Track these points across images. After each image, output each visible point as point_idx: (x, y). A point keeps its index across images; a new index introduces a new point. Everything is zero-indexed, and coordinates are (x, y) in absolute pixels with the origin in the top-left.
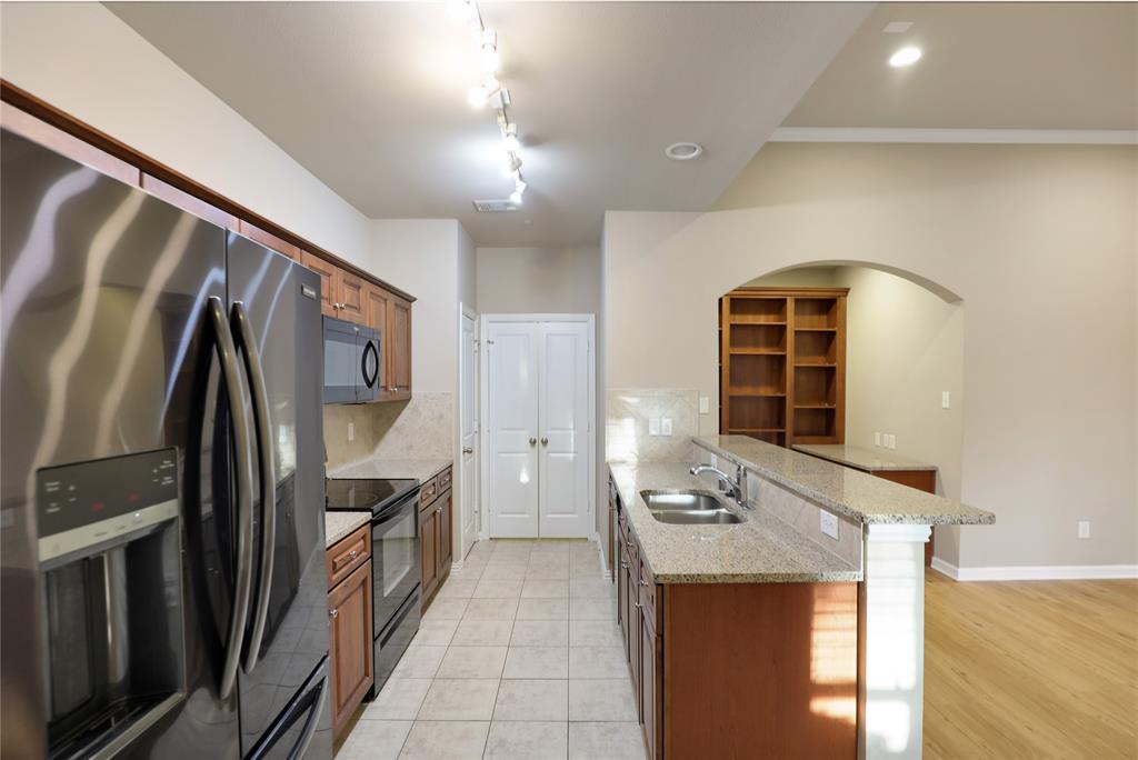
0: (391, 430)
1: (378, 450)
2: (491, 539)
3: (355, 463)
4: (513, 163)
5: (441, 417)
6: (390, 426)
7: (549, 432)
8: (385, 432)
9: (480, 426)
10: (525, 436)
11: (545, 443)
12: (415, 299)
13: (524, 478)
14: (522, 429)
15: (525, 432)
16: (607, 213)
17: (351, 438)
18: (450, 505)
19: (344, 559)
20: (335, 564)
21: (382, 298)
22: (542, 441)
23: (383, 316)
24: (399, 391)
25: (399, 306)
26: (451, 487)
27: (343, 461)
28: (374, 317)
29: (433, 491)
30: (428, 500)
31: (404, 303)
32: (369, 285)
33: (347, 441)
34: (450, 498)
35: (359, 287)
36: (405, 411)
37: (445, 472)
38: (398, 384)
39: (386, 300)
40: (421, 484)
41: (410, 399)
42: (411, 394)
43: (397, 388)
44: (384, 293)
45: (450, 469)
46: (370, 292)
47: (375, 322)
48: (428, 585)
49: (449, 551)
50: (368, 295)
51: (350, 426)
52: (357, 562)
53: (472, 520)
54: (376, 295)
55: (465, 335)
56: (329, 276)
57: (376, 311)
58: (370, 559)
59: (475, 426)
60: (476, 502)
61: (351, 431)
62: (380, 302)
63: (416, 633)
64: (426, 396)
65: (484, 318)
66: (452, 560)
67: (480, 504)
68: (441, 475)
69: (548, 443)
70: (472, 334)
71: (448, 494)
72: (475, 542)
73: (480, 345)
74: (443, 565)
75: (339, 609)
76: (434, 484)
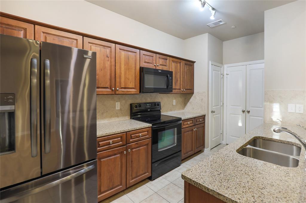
0: (188, 103)
1: (185, 109)
2: (227, 144)
3: (176, 112)
4: (202, 4)
5: (202, 99)
6: (188, 102)
7: (250, 108)
8: (187, 103)
9: (223, 104)
10: (240, 109)
11: (249, 112)
12: (195, 62)
13: (240, 124)
14: (239, 106)
16: (265, 11)
17: (174, 104)
18: (203, 129)
19: (136, 136)
20: (132, 136)
21: (178, 62)
22: (247, 112)
23: (179, 67)
24: (186, 91)
25: (187, 64)
26: (204, 123)
27: (171, 110)
28: (174, 68)
29: (192, 123)
30: (188, 125)
31: (190, 64)
32: (171, 59)
33: (173, 105)
34: (203, 126)
35: (167, 59)
36: (192, 97)
37: (200, 118)
38: (186, 88)
39: (180, 63)
40: (182, 119)
41: (193, 93)
42: (194, 92)
43: (186, 89)
44: (179, 61)
45: (203, 117)
46: (172, 61)
47: (174, 69)
48: (187, 153)
49: (202, 144)
50: (171, 62)
51: (174, 100)
52: (143, 138)
53: (218, 136)
54: (175, 61)
55: (214, 72)
56: (153, 56)
57: (175, 66)
58: (151, 138)
59: (222, 104)
60: (221, 130)
61: (174, 102)
62: (177, 63)
63: (178, 166)
64: (198, 92)
65: (225, 66)
66: (204, 147)
67: (223, 131)
68: (197, 118)
69: (250, 112)
70: (220, 72)
71: (202, 125)
72: (220, 144)
73: (224, 75)
74: (197, 148)
75: (133, 150)
76: (192, 120)
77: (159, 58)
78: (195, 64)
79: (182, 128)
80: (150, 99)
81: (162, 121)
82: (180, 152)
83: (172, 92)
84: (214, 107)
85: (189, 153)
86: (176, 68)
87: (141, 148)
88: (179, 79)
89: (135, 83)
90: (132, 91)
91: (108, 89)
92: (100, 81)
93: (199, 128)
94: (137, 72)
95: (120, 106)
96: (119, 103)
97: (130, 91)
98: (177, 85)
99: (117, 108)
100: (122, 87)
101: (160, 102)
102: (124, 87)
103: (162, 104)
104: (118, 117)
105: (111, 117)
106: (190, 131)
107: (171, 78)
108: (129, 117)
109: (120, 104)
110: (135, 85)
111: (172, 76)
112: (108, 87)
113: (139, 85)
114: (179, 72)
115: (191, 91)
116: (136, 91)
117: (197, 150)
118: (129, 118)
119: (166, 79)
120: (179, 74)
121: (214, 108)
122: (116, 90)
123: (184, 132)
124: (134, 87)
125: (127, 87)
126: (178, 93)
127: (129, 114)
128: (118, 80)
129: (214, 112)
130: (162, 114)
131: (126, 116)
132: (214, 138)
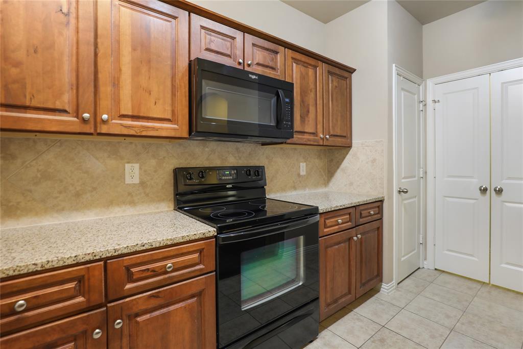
0: (339, 171)
1: (331, 184)
2: (436, 269)
3: (307, 191)
5: (374, 161)
6: (338, 168)
7: (504, 181)
8: (335, 171)
9: (426, 173)
10: (476, 184)
11: (499, 192)
12: (355, 70)
14: (472, 177)
15: (475, 180)
17: (303, 173)
18: (378, 235)
19: (153, 270)
20: (132, 273)
21: (310, 65)
22: (495, 190)
23: (312, 78)
24: (333, 139)
25: (335, 74)
26: (381, 219)
27: (295, 188)
28: (299, 77)
29: (350, 221)
30: (337, 227)
31: (342, 72)
32: (289, 53)
33: (299, 175)
34: (378, 228)
35: (277, 53)
36: (348, 157)
37: (369, 206)
38: (332, 133)
39: (315, 67)
40: (321, 211)
41: (350, 147)
42: (351, 143)
43: (331, 136)
44: (312, 61)
45: (378, 204)
46: (293, 58)
47: (299, 81)
48: (335, 301)
49: (376, 274)
50: (289, 61)
51: (301, 164)
52: (183, 274)
53: (415, 250)
54: (301, 61)
55: (403, 93)
56: (233, 38)
57: (301, 73)
58: (214, 273)
59: (421, 173)
60: (421, 236)
61: (303, 168)
62: (307, 67)
63: (311, 342)
64: (362, 144)
65: (430, 83)
66: (381, 281)
67: (425, 238)
68: (362, 208)
69: (503, 193)
70: (416, 96)
71: (375, 225)
72: (419, 268)
73: (425, 105)
74: (364, 285)
75: (139, 319)
76: (350, 214)
77: (254, 45)
78: (353, 75)
79: (321, 235)
80: (235, 157)
81: (269, 214)
82: (315, 303)
83: (293, 137)
84: (403, 180)
85: (340, 301)
86: (303, 77)
87: (172, 308)
88: (312, 109)
89: (173, 104)
90: (162, 129)
91: (65, 114)
92: (29, 87)
93: (368, 232)
94: (180, 75)
95: (140, 175)
96: (137, 166)
97: (153, 128)
98: (306, 122)
99: (128, 180)
100: (123, 112)
101: (263, 166)
102: (130, 113)
103: (269, 174)
104: (133, 203)
105: (110, 204)
106: (344, 242)
107: (287, 100)
108: (172, 206)
109: (140, 168)
110: (173, 112)
111: (291, 95)
112: (67, 109)
113: (186, 111)
114: (313, 90)
115: (343, 140)
116: (174, 129)
117: (361, 291)
118: (169, 207)
119: (274, 100)
120: (312, 95)
121: (405, 184)
122: (98, 120)
123: (327, 247)
124: (169, 116)
125: (142, 115)
126: (312, 143)
127: (172, 196)
128: (106, 90)
129: (407, 192)
130: (267, 197)
131: (161, 200)
132: (404, 256)
